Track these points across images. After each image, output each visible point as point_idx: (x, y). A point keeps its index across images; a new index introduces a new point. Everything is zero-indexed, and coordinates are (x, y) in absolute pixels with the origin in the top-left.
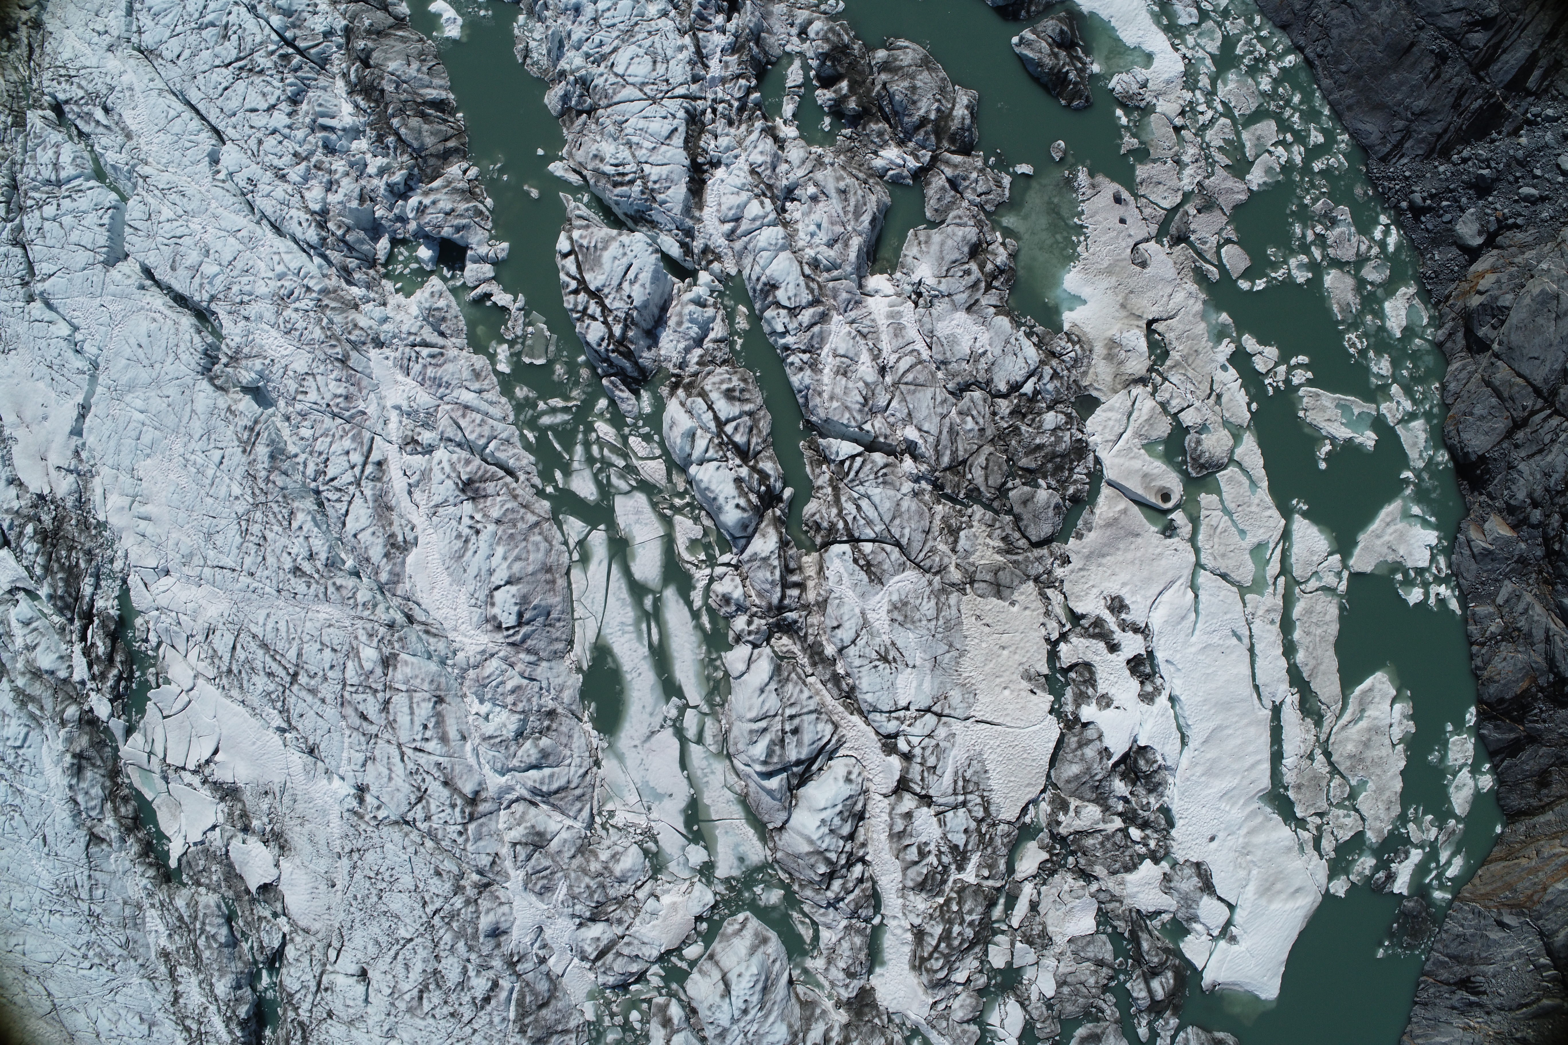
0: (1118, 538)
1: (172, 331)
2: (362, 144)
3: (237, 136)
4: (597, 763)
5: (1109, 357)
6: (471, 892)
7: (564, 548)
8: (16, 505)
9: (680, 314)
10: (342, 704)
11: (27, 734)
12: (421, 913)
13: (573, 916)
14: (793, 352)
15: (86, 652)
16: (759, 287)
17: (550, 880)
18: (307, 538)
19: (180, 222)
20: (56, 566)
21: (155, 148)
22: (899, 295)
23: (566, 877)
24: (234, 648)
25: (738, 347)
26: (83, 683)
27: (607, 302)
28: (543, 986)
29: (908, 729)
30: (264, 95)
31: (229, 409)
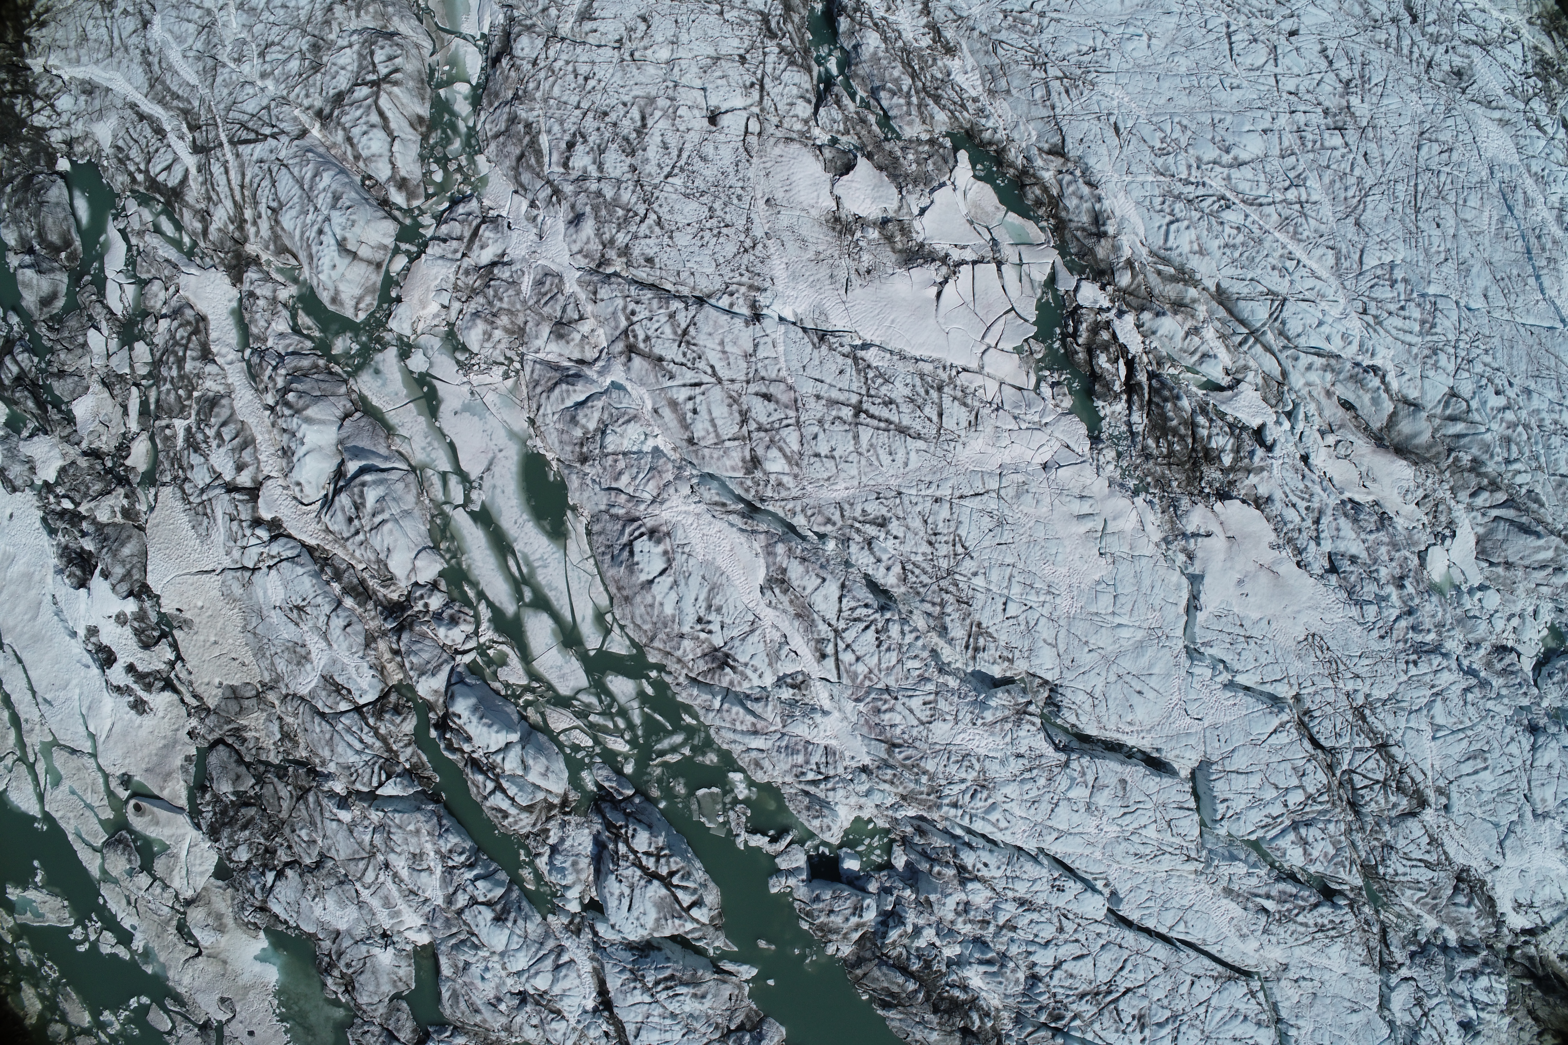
0: (159, 764)
1: (1104, 720)
2: (951, 951)
3: (1091, 928)
4: (532, 422)
5: (219, 917)
6: (611, 254)
7: (622, 622)
8: (1253, 479)
9: (578, 872)
10: (796, 401)
11: (1166, 240)
12: (660, 211)
13: (509, 264)
14: (463, 865)
15: (1124, 349)
16: (513, 915)
17: (540, 293)
18: (879, 560)
19: (1131, 828)
20: (1182, 430)
21: (1190, 889)
22: (399, 932)
23: (525, 302)
24: (941, 415)
25: (522, 852)
26: (1120, 314)
27: (639, 873)
28: (526, 177)
29: (262, 550)
30: (1071, 976)
31: (1011, 661)
